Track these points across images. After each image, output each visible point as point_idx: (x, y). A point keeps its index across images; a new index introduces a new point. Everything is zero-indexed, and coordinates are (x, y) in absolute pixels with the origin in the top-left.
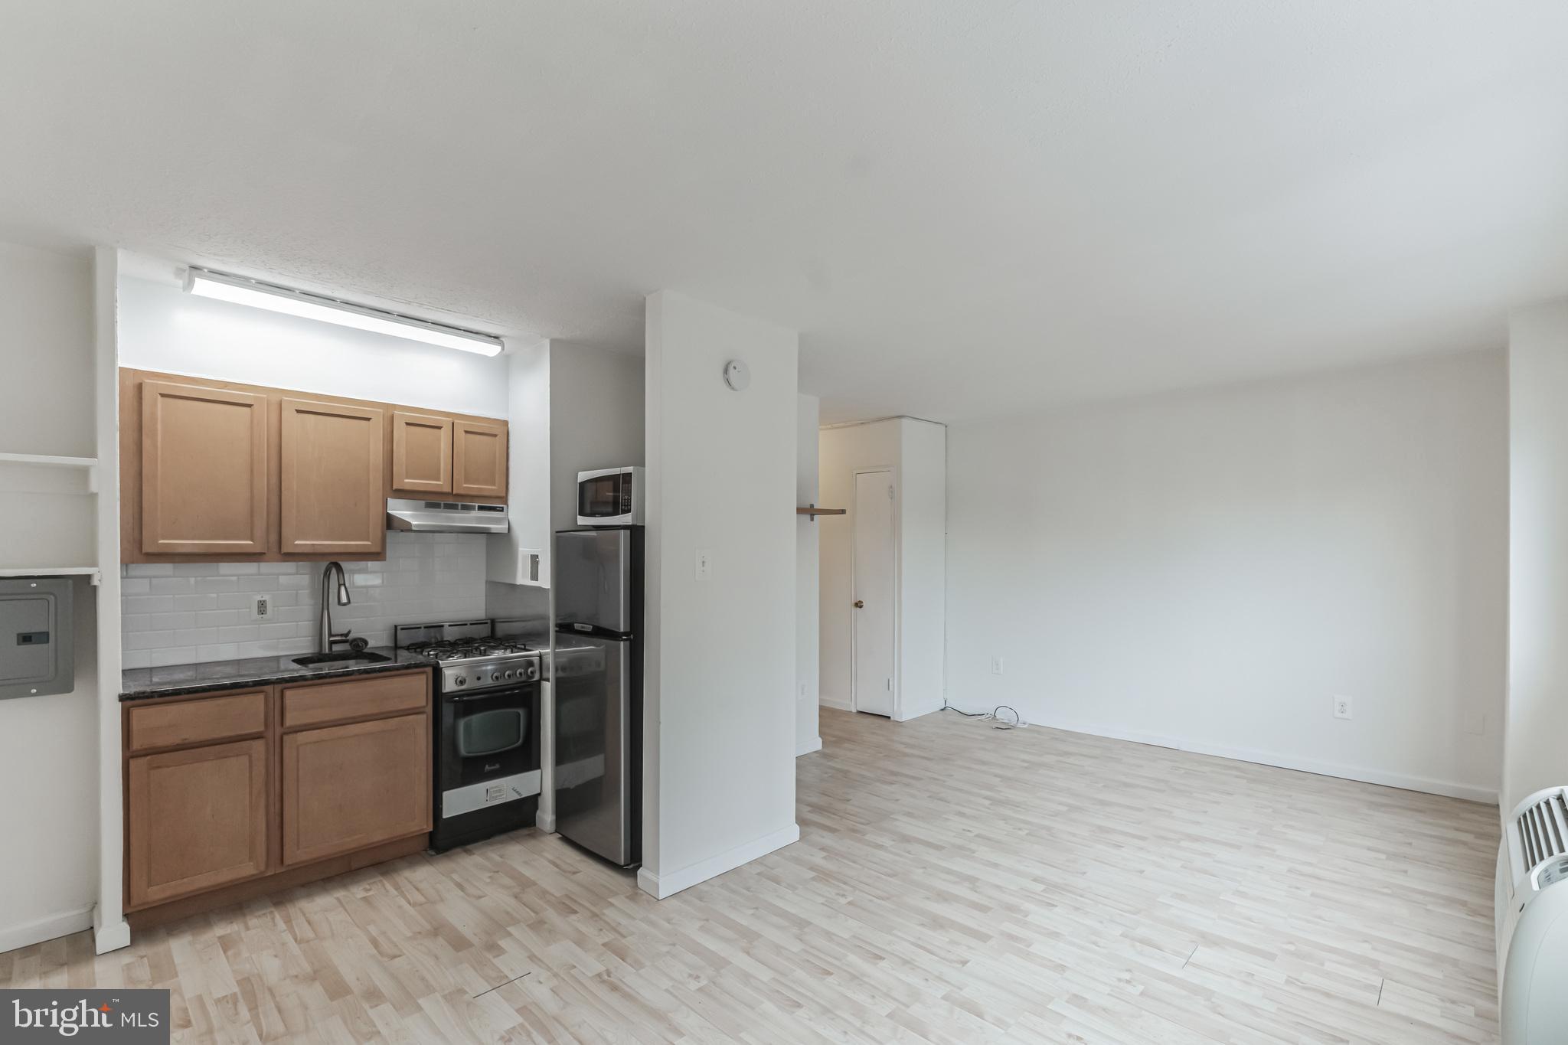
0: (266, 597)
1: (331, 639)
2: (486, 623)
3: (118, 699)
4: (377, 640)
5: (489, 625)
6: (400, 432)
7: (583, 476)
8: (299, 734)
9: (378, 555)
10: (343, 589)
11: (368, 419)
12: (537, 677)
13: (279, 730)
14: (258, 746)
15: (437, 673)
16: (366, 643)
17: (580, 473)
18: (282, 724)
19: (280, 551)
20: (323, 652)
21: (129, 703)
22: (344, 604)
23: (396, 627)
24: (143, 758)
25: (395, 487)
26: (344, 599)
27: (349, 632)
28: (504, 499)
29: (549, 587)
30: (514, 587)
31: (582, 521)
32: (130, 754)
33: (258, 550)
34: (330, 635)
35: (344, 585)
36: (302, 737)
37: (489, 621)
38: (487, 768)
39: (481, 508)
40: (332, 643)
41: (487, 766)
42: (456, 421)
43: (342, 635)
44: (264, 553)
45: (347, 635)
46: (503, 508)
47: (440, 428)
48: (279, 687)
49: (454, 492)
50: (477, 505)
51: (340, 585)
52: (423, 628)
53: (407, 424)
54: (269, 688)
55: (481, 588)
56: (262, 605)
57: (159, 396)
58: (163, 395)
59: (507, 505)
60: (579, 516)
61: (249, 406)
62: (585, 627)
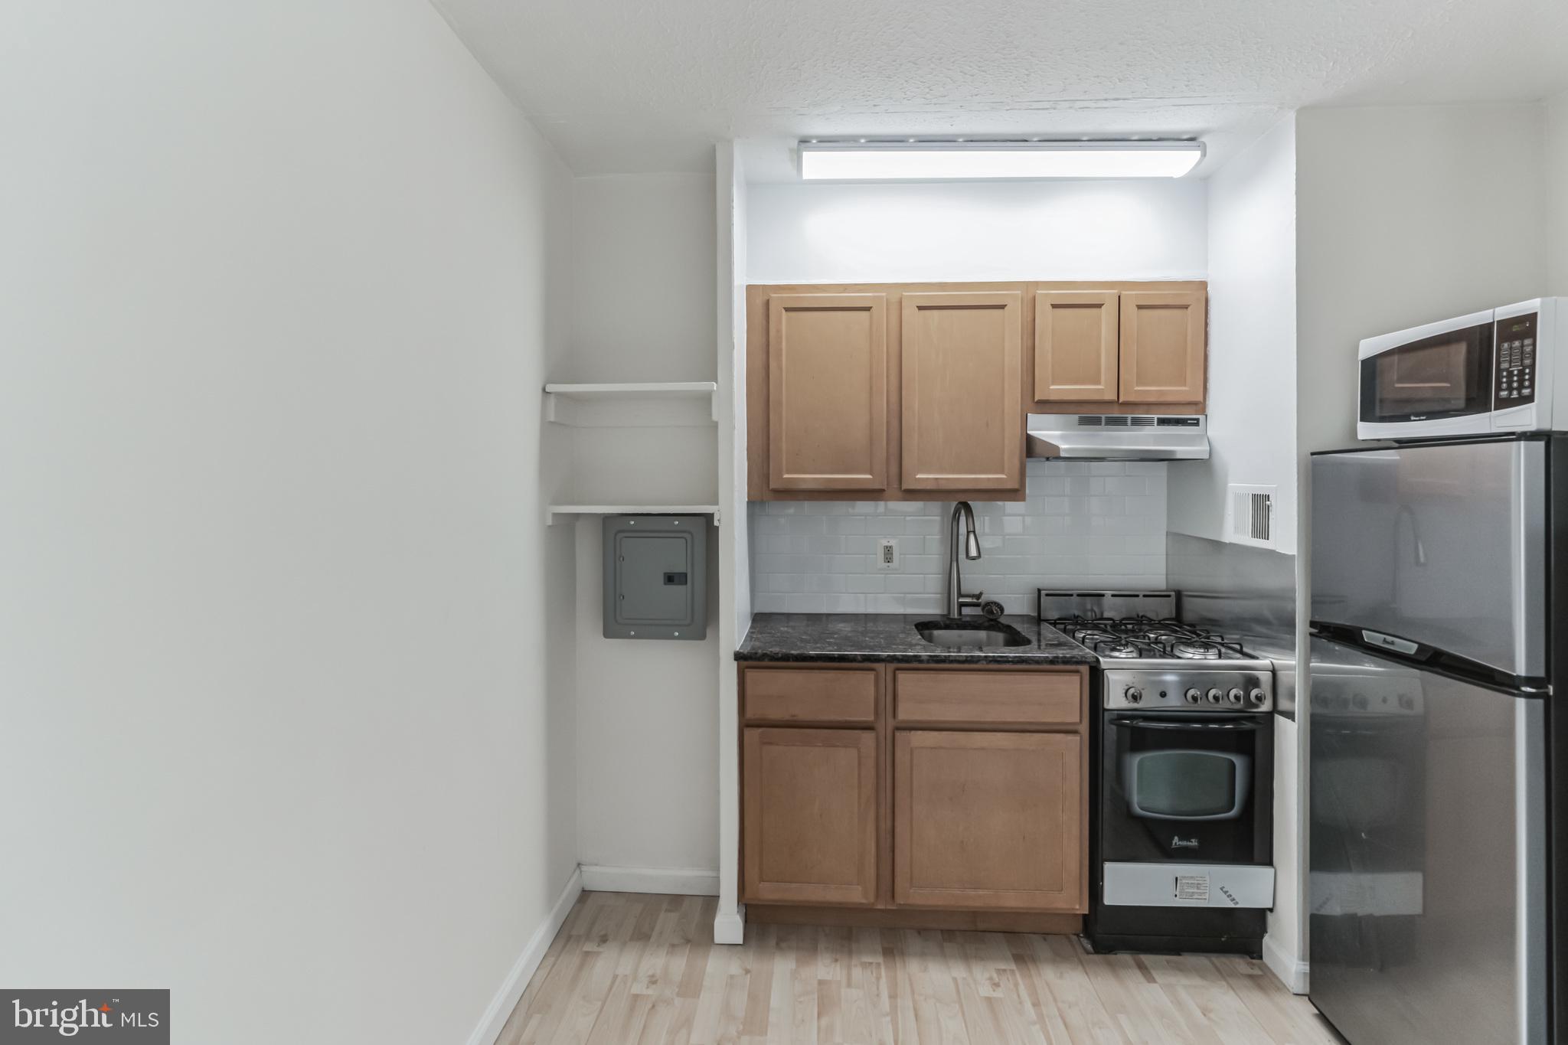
0: (893, 543)
1: (960, 600)
2: (1169, 596)
3: (733, 656)
4: (1016, 605)
5: (1173, 599)
6: (1045, 317)
7: (1370, 347)
8: (913, 732)
9: (1015, 493)
10: (972, 537)
11: (1002, 307)
12: (1266, 707)
13: (891, 723)
14: (868, 738)
16: (1002, 609)
17: (1363, 342)
18: (894, 715)
19: (901, 488)
20: (952, 617)
21: (745, 663)
22: (973, 559)
23: (1039, 591)
24: (755, 729)
25: (1036, 400)
26: (973, 552)
27: (981, 594)
28: (1201, 406)
29: (1295, 553)
30: (1217, 546)
31: (1367, 431)
32: (745, 724)
33: (877, 486)
34: (960, 595)
35: (974, 532)
36: (918, 738)
37: (1173, 593)
38: (1176, 841)
39: (1162, 422)
40: (961, 605)
41: (1176, 838)
42: (1124, 292)
43: (973, 596)
44: (884, 490)
45: (978, 596)
46: (1198, 420)
47: (1100, 306)
48: (892, 666)
49: (1121, 401)
50: (1156, 417)
51: (968, 532)
52: (1075, 596)
53: (1054, 306)
54: (880, 666)
55: (1159, 546)
56: (888, 552)
57: (783, 311)
58: (787, 310)
59: (1206, 416)
60: (1360, 425)
61: (868, 309)
62: (1392, 643)
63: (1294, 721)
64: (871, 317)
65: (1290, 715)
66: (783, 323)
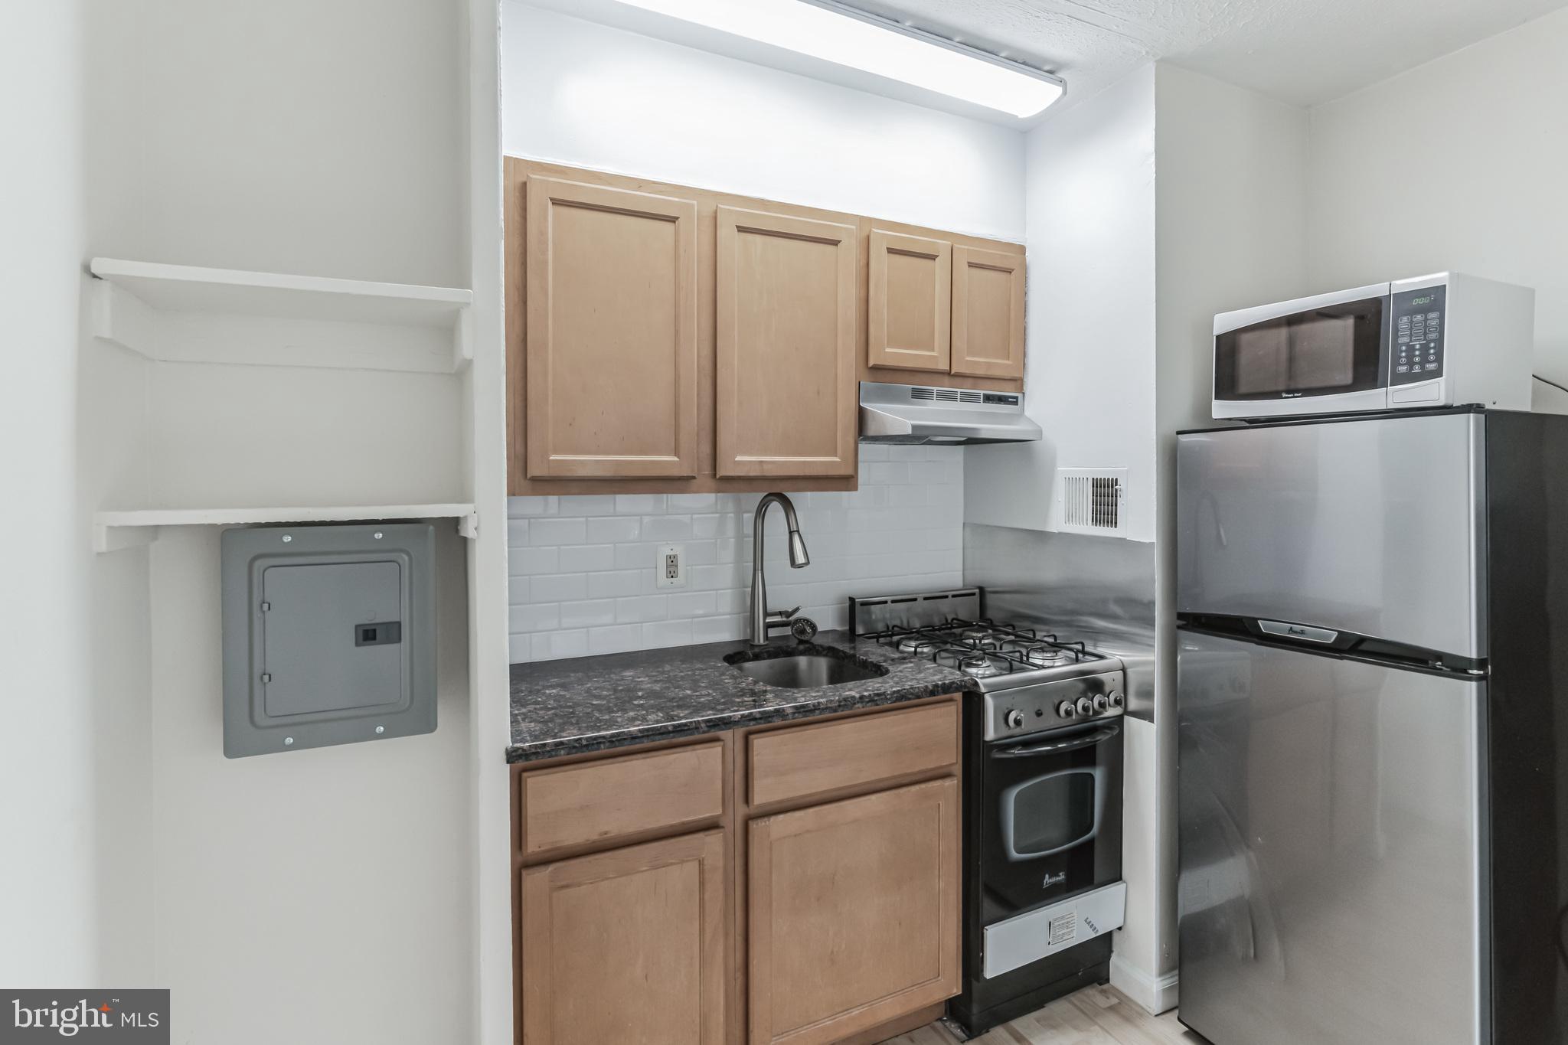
0: (678, 550)
1: (767, 621)
2: (974, 594)
3: (504, 757)
4: (827, 619)
5: (977, 598)
6: (881, 260)
7: (1225, 322)
8: (772, 819)
9: (846, 481)
10: (796, 538)
11: (835, 243)
12: (1112, 712)
13: (741, 810)
14: (712, 845)
15: (972, 701)
16: (814, 627)
17: (1217, 317)
18: (747, 799)
19: (715, 475)
20: (756, 642)
21: (521, 764)
22: (801, 566)
23: (852, 600)
24: (542, 868)
25: (871, 364)
26: (800, 559)
27: (797, 609)
28: (1018, 382)
29: (1154, 540)
30: (1041, 537)
31: (1222, 409)
32: (523, 865)
33: (685, 472)
34: (766, 614)
35: (798, 531)
36: (779, 825)
37: (977, 591)
38: (1048, 880)
39: (988, 399)
40: (768, 626)
41: (1047, 876)
42: (956, 246)
43: (780, 613)
44: (694, 478)
45: (789, 614)
46: (1017, 398)
47: (933, 258)
48: (740, 732)
49: (952, 372)
50: (982, 392)
51: (791, 533)
52: (889, 603)
53: (890, 251)
54: (726, 734)
55: (956, 536)
56: (672, 561)
57: (550, 203)
58: (556, 202)
59: (1024, 393)
60: (1215, 403)
61: (673, 220)
62: (1302, 632)
63: (1153, 722)
64: (677, 233)
65: (1146, 715)
66: (547, 221)
